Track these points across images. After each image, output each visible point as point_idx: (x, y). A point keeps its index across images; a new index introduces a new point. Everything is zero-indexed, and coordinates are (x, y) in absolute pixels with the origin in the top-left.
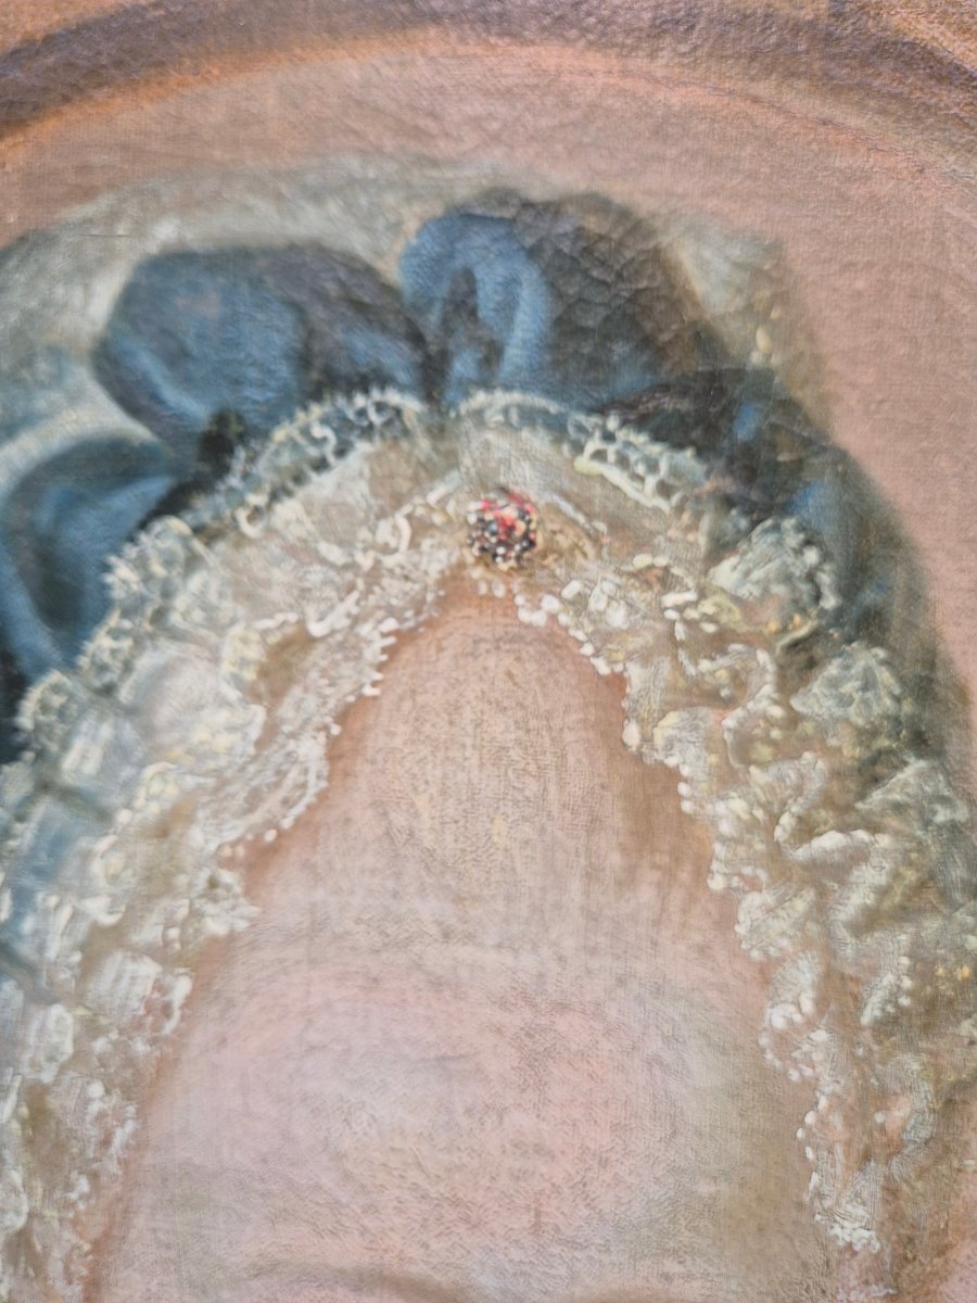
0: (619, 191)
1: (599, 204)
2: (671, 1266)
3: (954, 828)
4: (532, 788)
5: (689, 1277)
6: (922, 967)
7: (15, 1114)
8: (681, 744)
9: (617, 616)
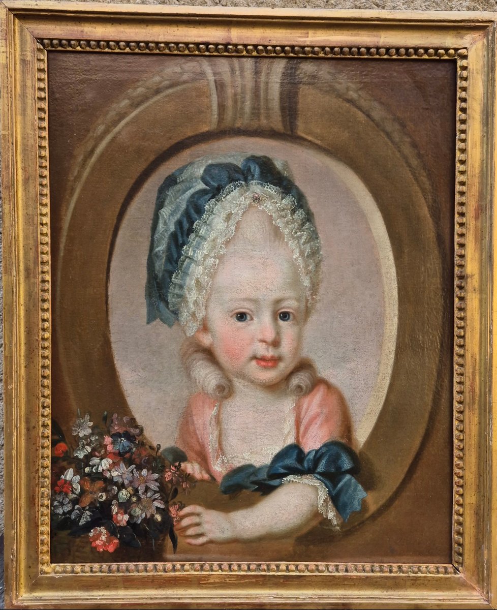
0: (267, 155)
1: (265, 157)
2: (284, 292)
3: (313, 230)
4: (262, 230)
5: (287, 293)
6: (311, 248)
7: (194, 283)
8: (280, 223)
9: (271, 208)
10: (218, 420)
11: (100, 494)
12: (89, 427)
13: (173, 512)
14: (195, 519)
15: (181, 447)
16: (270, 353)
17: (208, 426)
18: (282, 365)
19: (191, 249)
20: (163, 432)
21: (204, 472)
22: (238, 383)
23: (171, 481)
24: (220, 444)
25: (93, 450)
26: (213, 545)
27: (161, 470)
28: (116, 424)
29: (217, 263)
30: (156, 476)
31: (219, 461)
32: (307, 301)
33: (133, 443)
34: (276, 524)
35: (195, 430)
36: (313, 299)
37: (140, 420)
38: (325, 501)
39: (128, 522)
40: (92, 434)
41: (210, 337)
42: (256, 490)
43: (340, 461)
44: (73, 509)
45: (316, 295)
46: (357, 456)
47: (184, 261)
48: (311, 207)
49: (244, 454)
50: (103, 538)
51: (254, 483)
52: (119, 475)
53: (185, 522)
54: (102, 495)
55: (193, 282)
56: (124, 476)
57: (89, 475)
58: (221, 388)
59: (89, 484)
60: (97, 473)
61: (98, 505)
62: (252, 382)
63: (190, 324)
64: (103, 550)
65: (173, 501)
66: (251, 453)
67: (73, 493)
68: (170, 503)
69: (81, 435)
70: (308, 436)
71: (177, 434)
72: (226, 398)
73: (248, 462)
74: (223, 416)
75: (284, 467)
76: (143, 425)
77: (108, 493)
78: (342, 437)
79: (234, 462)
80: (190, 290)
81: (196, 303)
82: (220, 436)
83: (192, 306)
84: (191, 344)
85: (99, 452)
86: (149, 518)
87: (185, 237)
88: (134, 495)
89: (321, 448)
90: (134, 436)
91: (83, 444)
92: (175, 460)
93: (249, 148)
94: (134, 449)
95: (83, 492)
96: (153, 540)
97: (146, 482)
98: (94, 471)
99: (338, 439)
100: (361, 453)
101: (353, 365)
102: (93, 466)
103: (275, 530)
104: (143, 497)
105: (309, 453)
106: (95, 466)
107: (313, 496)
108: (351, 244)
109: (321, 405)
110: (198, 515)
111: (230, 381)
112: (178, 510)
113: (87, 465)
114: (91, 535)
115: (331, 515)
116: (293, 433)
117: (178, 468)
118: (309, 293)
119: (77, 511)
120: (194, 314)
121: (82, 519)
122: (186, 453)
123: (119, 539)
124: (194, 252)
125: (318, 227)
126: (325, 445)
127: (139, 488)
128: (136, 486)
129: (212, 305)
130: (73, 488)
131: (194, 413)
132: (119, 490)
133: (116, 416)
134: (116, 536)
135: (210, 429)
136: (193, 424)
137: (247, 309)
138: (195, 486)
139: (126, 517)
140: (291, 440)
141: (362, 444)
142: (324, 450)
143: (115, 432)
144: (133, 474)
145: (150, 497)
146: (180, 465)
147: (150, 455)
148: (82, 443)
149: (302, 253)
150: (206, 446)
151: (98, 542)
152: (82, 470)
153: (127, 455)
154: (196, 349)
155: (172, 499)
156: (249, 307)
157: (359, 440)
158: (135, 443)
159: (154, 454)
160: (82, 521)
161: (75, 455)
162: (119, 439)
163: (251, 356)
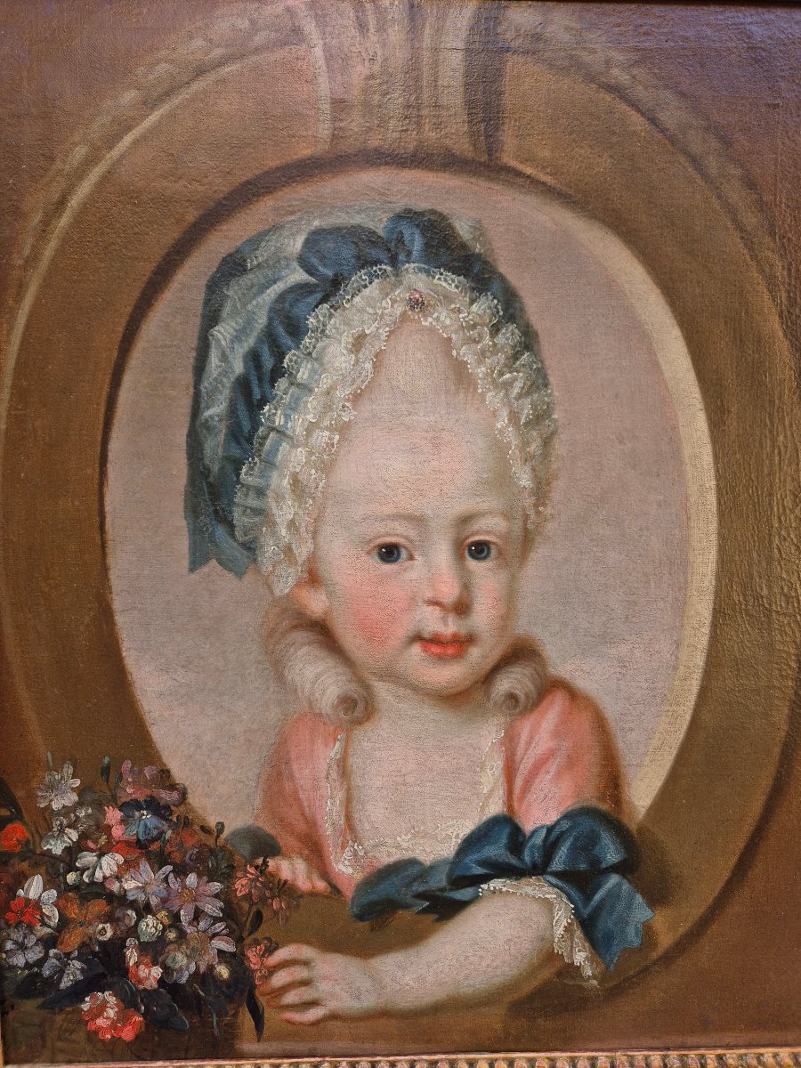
1: (434, 212)
2: (478, 499)
4: (430, 370)
5: (483, 501)
7: (289, 483)
8: (467, 354)
9: (448, 322)
10: (344, 769)
11: (101, 926)
12: (73, 789)
13: (253, 960)
14: (300, 973)
15: (268, 828)
16: (450, 627)
17: (323, 783)
18: (475, 653)
19: (279, 412)
20: (230, 797)
21: (315, 877)
22: (383, 691)
23: (248, 897)
24: (348, 818)
25: (84, 836)
26: (338, 1023)
27: (228, 875)
28: (129, 783)
29: (335, 441)
30: (216, 886)
31: (348, 853)
32: (526, 517)
33: (166, 820)
34: (466, 977)
35: (295, 792)
36: (538, 513)
37: (179, 773)
38: (567, 929)
39: (161, 982)
40: (80, 804)
41: (324, 597)
42: (425, 911)
43: (598, 847)
44: (46, 956)
45: (544, 505)
46: (632, 836)
47: (265, 438)
48: (532, 318)
49: (398, 838)
50: (111, 1013)
51: (421, 896)
52: (138, 887)
53: (280, 979)
54: (104, 928)
55: (285, 482)
56: (148, 890)
57: (76, 887)
58: (348, 703)
59: (75, 906)
60: (93, 883)
61: (97, 948)
62: (415, 689)
63: (281, 569)
64: (113, 1037)
65: (252, 937)
66: (414, 836)
67: (44, 924)
68: (248, 941)
69: (56, 806)
70: (531, 797)
71: (258, 802)
72: (359, 722)
73: (408, 855)
74: (355, 762)
75: (483, 863)
76: (187, 784)
77: (118, 925)
78: (602, 798)
79: (378, 855)
80: (279, 498)
81: (292, 525)
82: (348, 801)
83: (283, 532)
84: (284, 611)
85: (96, 842)
86: (204, 974)
87: (267, 386)
88: (170, 926)
89: (557, 823)
90: (167, 808)
91: (61, 825)
92: (255, 855)
93: (400, 191)
94: (169, 834)
95: (64, 922)
96: (214, 1016)
97: (195, 901)
98: (87, 880)
99: (595, 803)
100: (640, 830)
101: (623, 649)
102: (83, 870)
103: (466, 989)
104: (189, 930)
105: (535, 832)
106: (88, 869)
107: (543, 921)
108: (617, 396)
109: (557, 734)
110: (306, 963)
111: (367, 687)
112: (263, 955)
113: (72, 868)
114: (85, 1007)
115: (580, 957)
116: (500, 793)
117: (262, 869)
118: (529, 501)
119: (54, 960)
120: (288, 550)
121: (65, 976)
122: (279, 840)
123: (144, 1015)
124: (287, 417)
125: (547, 363)
126: (567, 816)
127: (182, 912)
128: (175, 909)
129: (326, 530)
130: (42, 914)
131: (293, 756)
132: (140, 917)
133: (130, 765)
134: (138, 1010)
135: (326, 789)
136: (292, 777)
137: (402, 536)
138: (298, 906)
139: (157, 972)
140: (495, 808)
141: (643, 811)
142: (565, 825)
143: (128, 800)
144: (168, 883)
145: (204, 932)
146: (265, 863)
147: (202, 846)
148: (58, 823)
149: (514, 417)
150: (320, 822)
151: (100, 1022)
152: (61, 878)
153: (155, 847)
154: (295, 622)
155: (250, 934)
156: (406, 534)
157: (636, 803)
158: (171, 820)
159: (211, 842)
160: (65, 979)
161: (45, 848)
162: (137, 813)
163: (411, 635)
